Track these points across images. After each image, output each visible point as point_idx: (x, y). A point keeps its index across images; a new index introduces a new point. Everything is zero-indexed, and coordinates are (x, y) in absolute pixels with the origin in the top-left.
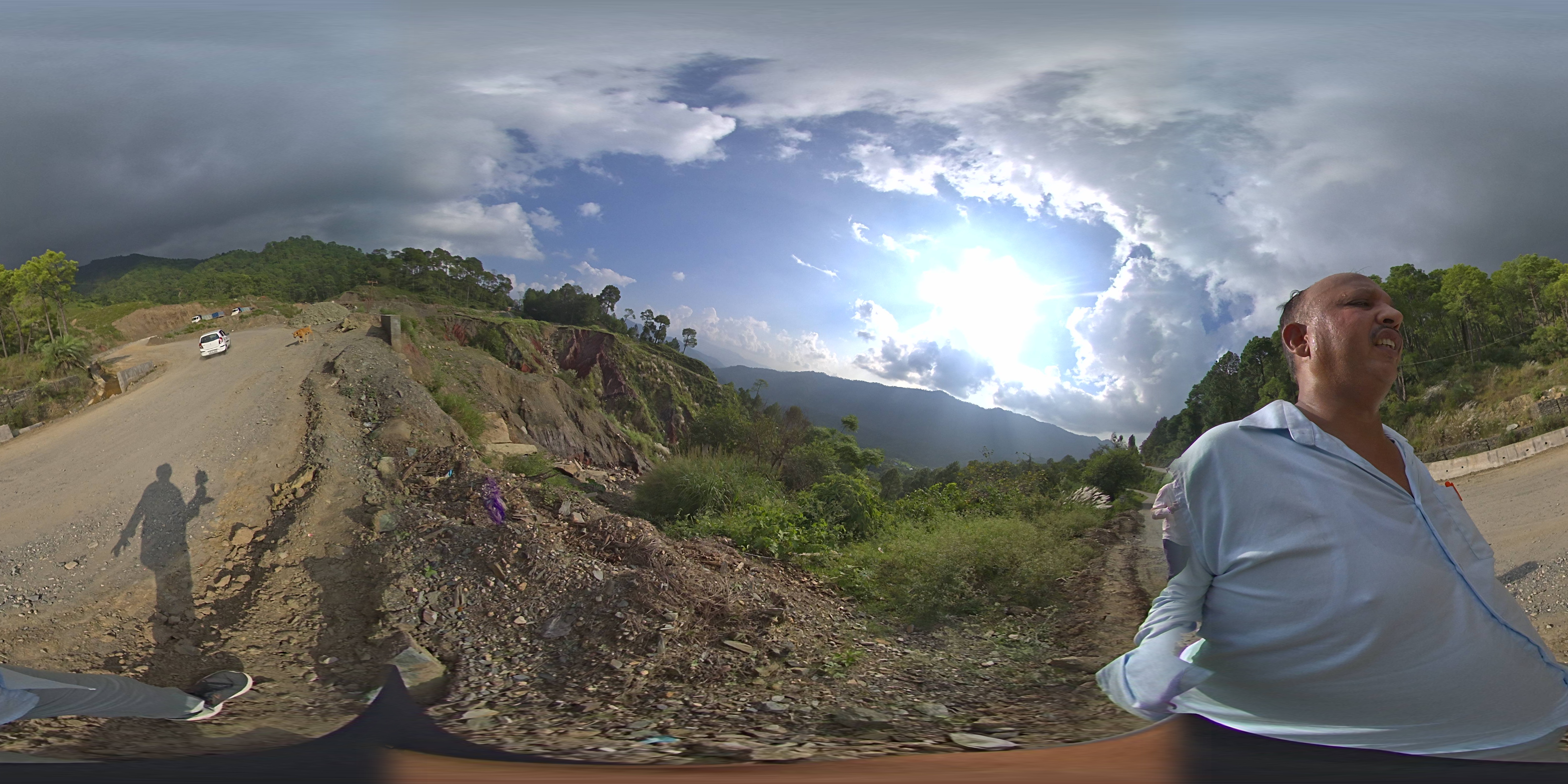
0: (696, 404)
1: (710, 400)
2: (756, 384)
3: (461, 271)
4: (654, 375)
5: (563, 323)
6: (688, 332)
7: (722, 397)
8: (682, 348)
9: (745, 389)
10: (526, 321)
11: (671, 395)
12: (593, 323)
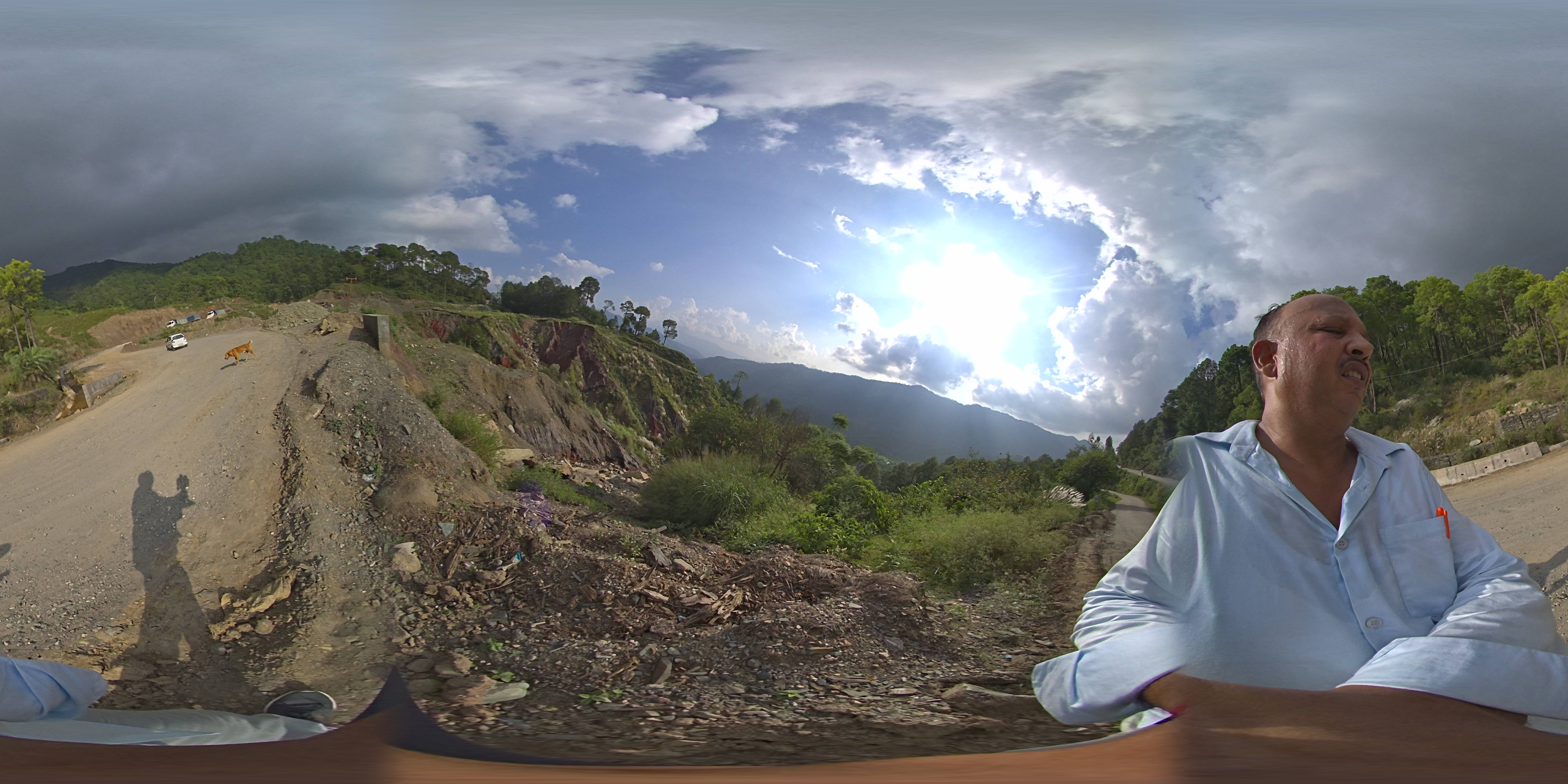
0: (677, 396)
1: (691, 391)
2: (736, 376)
3: (437, 266)
4: (635, 367)
5: (541, 316)
6: (668, 323)
7: (703, 389)
8: (662, 340)
9: (725, 381)
10: (504, 314)
11: (652, 387)
12: (572, 315)
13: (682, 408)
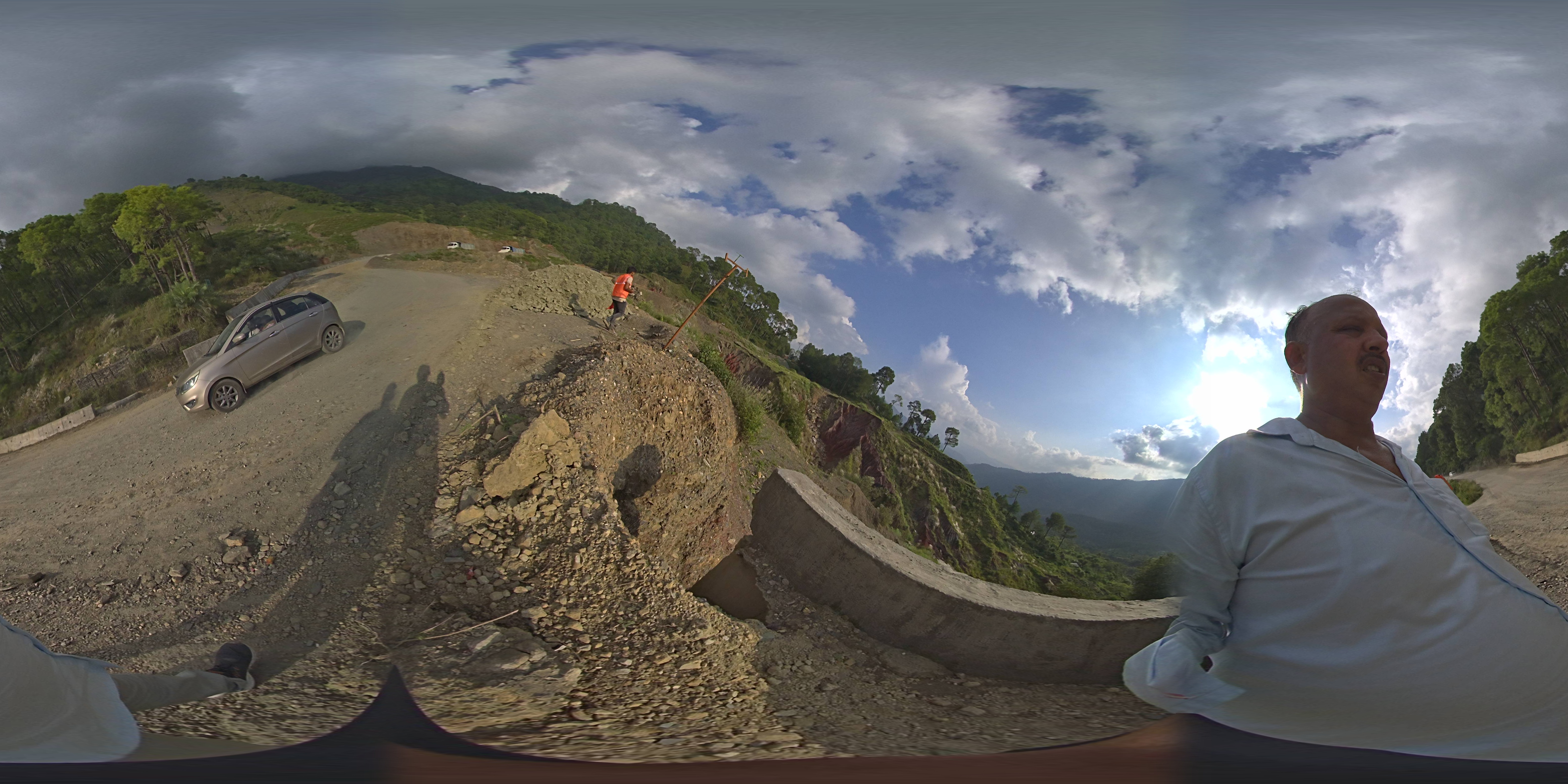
0: (953, 507)
1: (968, 504)
3: (757, 302)
4: (914, 471)
5: (832, 390)
6: (951, 430)
7: (981, 502)
8: (943, 446)
9: (1003, 494)
10: (799, 376)
11: (928, 495)
12: (861, 400)
13: (957, 520)
